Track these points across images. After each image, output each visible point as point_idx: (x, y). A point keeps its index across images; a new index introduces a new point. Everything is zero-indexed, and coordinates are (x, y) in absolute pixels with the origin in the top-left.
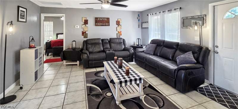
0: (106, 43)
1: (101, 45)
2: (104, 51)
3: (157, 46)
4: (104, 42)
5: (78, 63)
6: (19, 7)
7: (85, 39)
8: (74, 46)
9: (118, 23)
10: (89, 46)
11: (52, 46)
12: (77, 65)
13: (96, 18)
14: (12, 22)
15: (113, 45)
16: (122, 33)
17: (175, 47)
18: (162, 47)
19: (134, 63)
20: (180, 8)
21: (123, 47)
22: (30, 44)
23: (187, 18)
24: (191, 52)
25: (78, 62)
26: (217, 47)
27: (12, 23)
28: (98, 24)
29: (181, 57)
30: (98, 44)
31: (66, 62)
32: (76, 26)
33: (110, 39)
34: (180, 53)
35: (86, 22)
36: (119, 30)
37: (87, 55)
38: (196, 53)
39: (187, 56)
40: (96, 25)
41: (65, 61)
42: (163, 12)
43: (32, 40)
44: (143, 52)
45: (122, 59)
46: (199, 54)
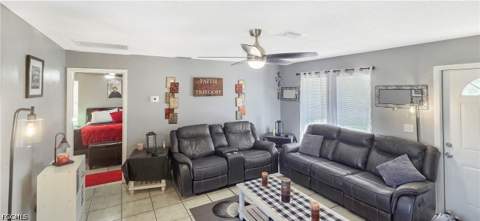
0: (218, 134)
1: (210, 140)
2: (218, 153)
3: (324, 139)
4: (215, 130)
5: (163, 184)
6: (28, 58)
7: (175, 127)
8: (151, 144)
9: (239, 89)
10: (186, 143)
11: (84, 144)
12: (160, 189)
13: (196, 80)
14: (33, 108)
15: (232, 137)
16: (247, 110)
17: (364, 142)
18: (336, 141)
19: (279, 174)
20: (373, 68)
21: (253, 141)
22: (58, 155)
23: (387, 88)
24: (405, 156)
25: (163, 181)
26: (450, 146)
27: (32, 114)
28: (200, 92)
29: (389, 166)
30: (204, 137)
31: (135, 185)
32: (152, 98)
33: (225, 124)
34: (380, 156)
35: (174, 88)
36: (240, 104)
37: (189, 165)
38: (416, 158)
39: (402, 166)
40: (195, 95)
41: (132, 183)
42: (335, 71)
43: (62, 142)
44: (296, 150)
45: (289, 180)
46: (423, 160)
